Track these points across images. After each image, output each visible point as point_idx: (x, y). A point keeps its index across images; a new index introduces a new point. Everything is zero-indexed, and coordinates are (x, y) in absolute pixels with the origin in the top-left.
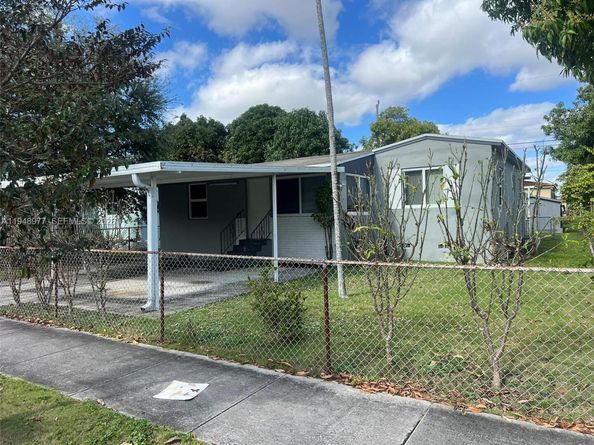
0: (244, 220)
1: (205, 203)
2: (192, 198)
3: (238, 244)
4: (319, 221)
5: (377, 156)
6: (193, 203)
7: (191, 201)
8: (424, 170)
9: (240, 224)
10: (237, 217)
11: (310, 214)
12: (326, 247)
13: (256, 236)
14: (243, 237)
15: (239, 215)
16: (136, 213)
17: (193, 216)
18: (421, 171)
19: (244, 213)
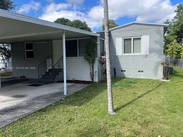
0: (51, 60)
1: (33, 51)
2: (26, 50)
3: (48, 71)
4: (88, 60)
5: (111, 32)
6: (27, 52)
7: (26, 51)
8: (132, 38)
9: (49, 62)
10: (47, 58)
11: (83, 57)
12: (91, 73)
13: (56, 67)
14: (50, 68)
15: (48, 57)
16: (2, 56)
17: (27, 58)
18: (131, 39)
19: (51, 56)
